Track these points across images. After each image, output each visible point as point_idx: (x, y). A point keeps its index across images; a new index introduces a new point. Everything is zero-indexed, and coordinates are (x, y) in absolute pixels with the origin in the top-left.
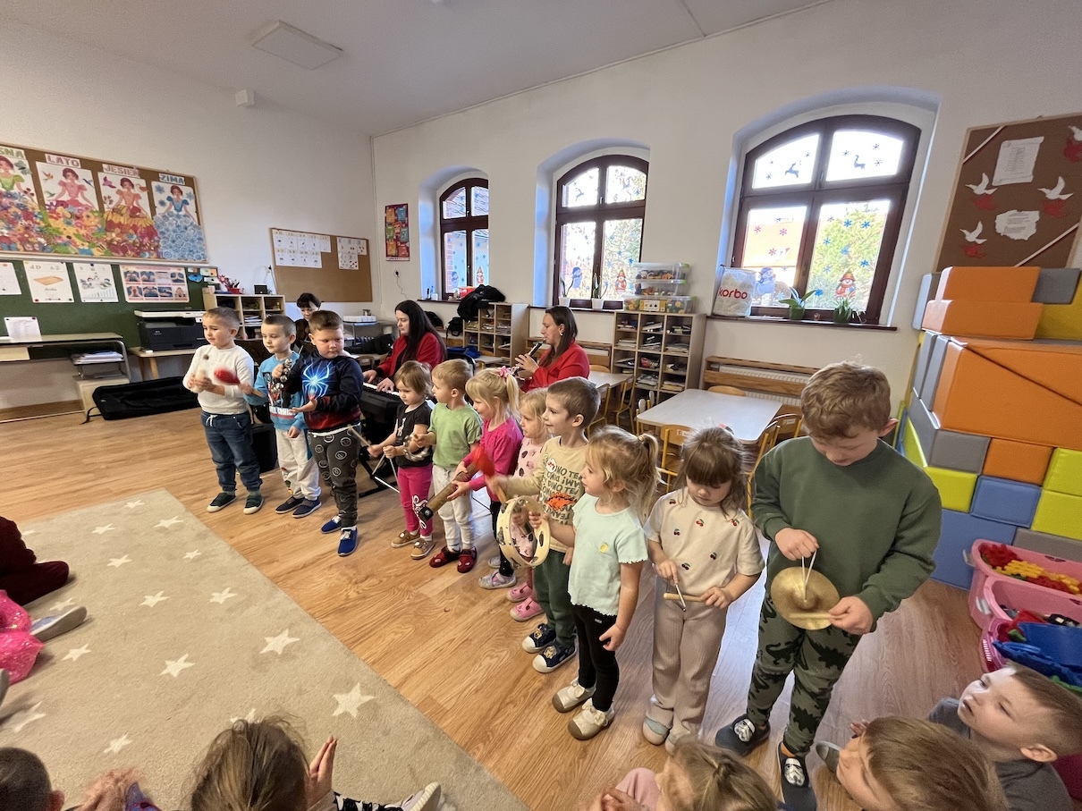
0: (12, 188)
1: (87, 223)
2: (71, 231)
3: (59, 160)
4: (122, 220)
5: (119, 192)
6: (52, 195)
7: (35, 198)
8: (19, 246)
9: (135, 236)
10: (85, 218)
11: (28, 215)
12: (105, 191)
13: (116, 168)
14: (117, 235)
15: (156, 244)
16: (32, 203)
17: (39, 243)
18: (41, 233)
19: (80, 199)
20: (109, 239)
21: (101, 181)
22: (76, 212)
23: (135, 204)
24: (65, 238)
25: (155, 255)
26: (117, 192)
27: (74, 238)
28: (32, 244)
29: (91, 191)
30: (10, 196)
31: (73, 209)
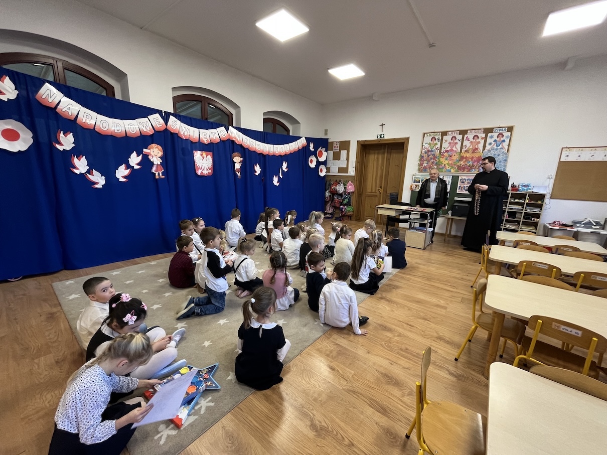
0: (433, 148)
1: (453, 159)
2: (447, 162)
3: (452, 134)
4: (468, 155)
5: (471, 142)
6: (445, 148)
7: (439, 151)
8: (428, 170)
9: (471, 162)
11: (435, 157)
12: (466, 143)
13: (473, 131)
16: (437, 152)
19: (454, 149)
20: (460, 164)
21: (465, 138)
23: (476, 147)
24: (443, 165)
27: (447, 166)
29: (460, 143)
30: (432, 151)
31: (450, 153)
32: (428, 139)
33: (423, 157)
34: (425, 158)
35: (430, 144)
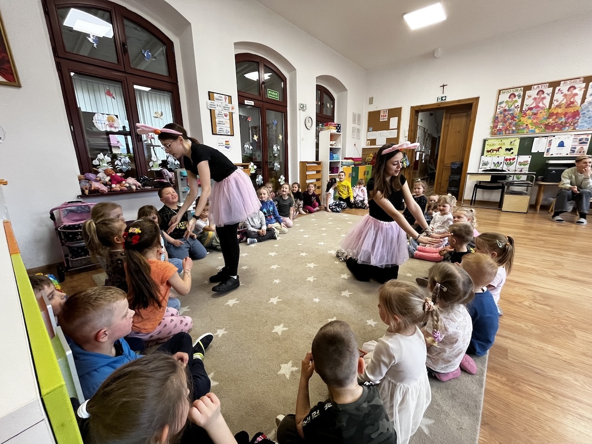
0: (511, 106)
1: (538, 117)
2: (530, 121)
3: (539, 87)
4: (560, 111)
5: (565, 95)
6: (527, 105)
7: (519, 109)
8: (504, 133)
9: (564, 119)
10: (539, 114)
11: (513, 117)
12: (557, 96)
13: (568, 82)
14: (552, 120)
15: (576, 121)
16: (517, 111)
17: (513, 130)
18: (515, 125)
19: (541, 105)
20: (547, 123)
21: (557, 91)
22: (536, 112)
23: (572, 100)
24: (525, 126)
25: (572, 128)
26: (563, 96)
27: (530, 126)
28: (509, 130)
29: (548, 98)
30: (510, 110)
31: (535, 111)
32: (504, 97)
33: (497, 117)
34: (500, 119)
35: (507, 102)
